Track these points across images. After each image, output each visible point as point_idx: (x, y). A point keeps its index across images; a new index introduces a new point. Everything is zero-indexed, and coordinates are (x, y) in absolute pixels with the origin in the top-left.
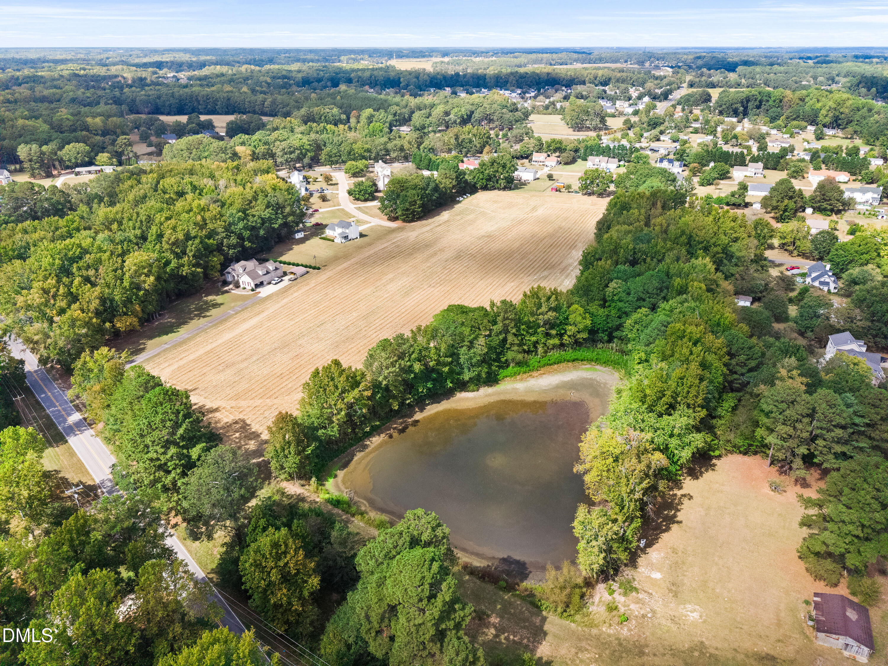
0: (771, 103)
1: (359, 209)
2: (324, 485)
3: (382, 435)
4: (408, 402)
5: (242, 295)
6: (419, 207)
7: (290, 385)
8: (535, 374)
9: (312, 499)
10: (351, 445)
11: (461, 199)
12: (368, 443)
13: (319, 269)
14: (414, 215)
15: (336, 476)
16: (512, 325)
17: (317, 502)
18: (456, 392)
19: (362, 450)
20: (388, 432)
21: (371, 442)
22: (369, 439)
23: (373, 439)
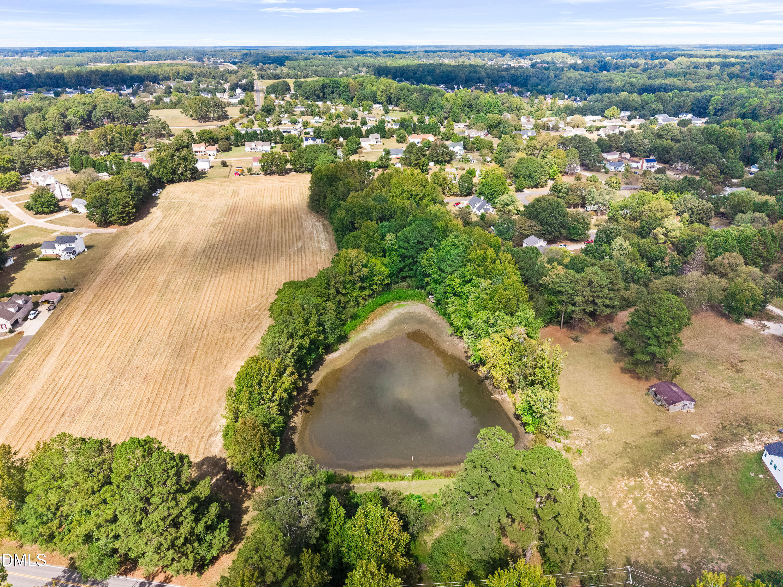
0: (341, 89)
1: (51, 222)
3: (298, 414)
4: (304, 376)
5: (8, 339)
6: (133, 208)
7: (169, 406)
8: (368, 321)
11: (158, 195)
12: (293, 424)
13: (72, 290)
14: (129, 217)
16: (342, 287)
18: (323, 357)
19: (293, 432)
20: (300, 409)
21: (295, 423)
22: (291, 421)
23: (294, 420)
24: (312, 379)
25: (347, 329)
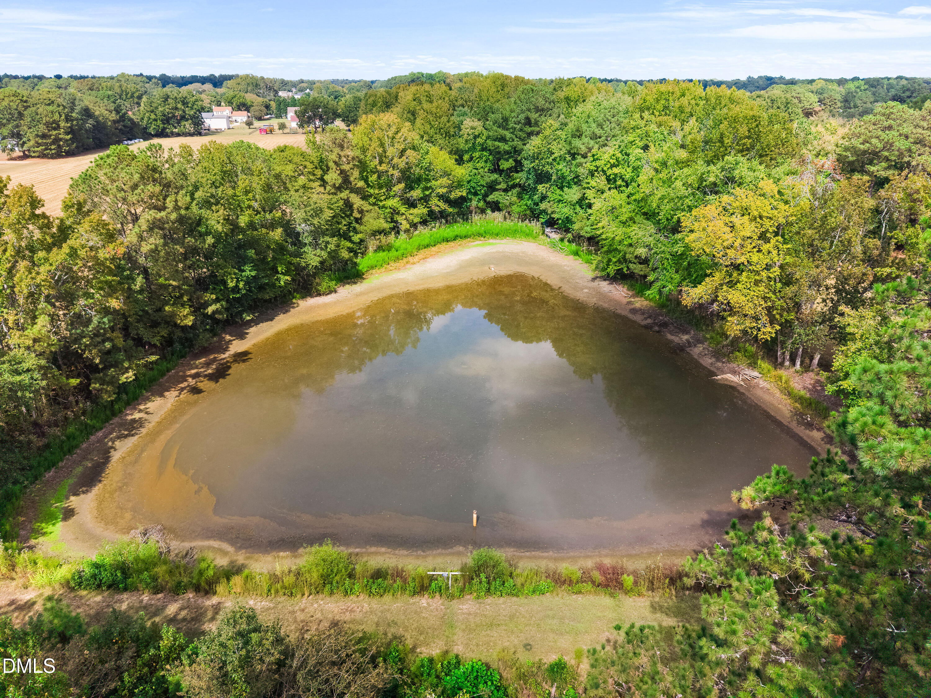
2: (33, 548)
8: (413, 259)
11: (130, 142)
14: (59, 147)
15: (69, 514)
17: (27, 606)
18: (294, 301)
19: (126, 433)
20: (182, 385)
21: (147, 413)
22: (136, 409)
23: (147, 406)
24: (247, 333)
25: (363, 263)
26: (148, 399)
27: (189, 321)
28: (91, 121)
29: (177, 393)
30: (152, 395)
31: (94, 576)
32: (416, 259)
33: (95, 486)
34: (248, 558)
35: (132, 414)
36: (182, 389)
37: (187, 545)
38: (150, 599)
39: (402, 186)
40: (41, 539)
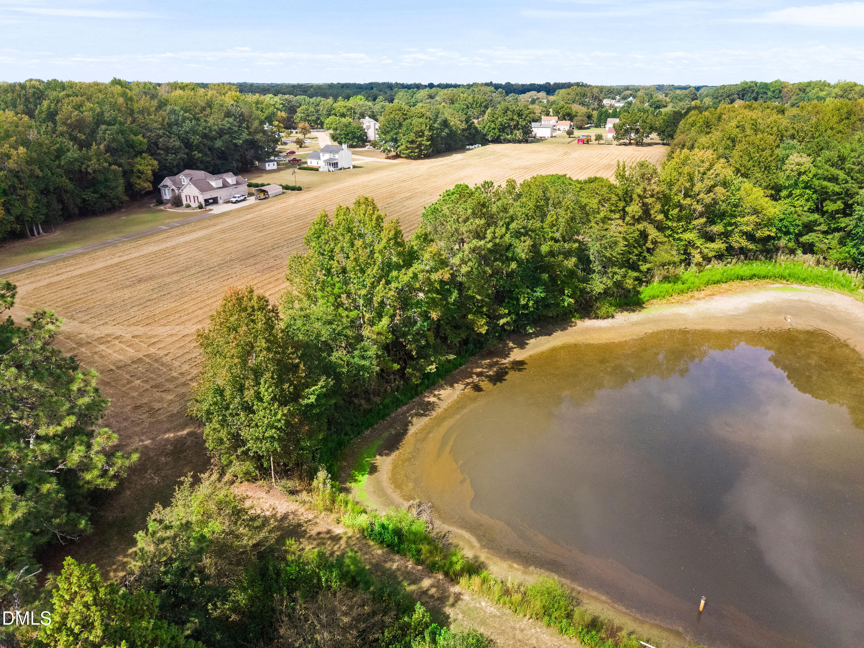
2: (347, 491)
3: (459, 387)
4: (502, 322)
5: (184, 213)
8: (700, 294)
9: (322, 527)
10: (398, 403)
11: (471, 147)
13: (300, 189)
15: (373, 469)
17: (336, 539)
18: (573, 320)
19: (422, 412)
20: (468, 381)
21: (439, 399)
22: (432, 393)
23: (440, 393)
24: (527, 344)
25: (646, 291)
26: (441, 387)
27: (483, 330)
28: (446, 130)
29: (463, 386)
30: (445, 384)
31: (380, 534)
32: (702, 294)
33: (394, 451)
34: (489, 558)
35: (429, 397)
36: (468, 384)
37: (446, 528)
38: (412, 568)
39: (703, 220)
40: (353, 485)
